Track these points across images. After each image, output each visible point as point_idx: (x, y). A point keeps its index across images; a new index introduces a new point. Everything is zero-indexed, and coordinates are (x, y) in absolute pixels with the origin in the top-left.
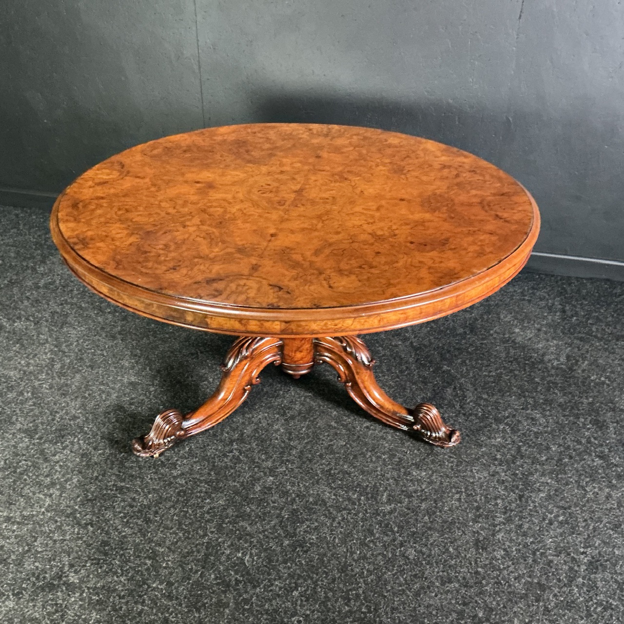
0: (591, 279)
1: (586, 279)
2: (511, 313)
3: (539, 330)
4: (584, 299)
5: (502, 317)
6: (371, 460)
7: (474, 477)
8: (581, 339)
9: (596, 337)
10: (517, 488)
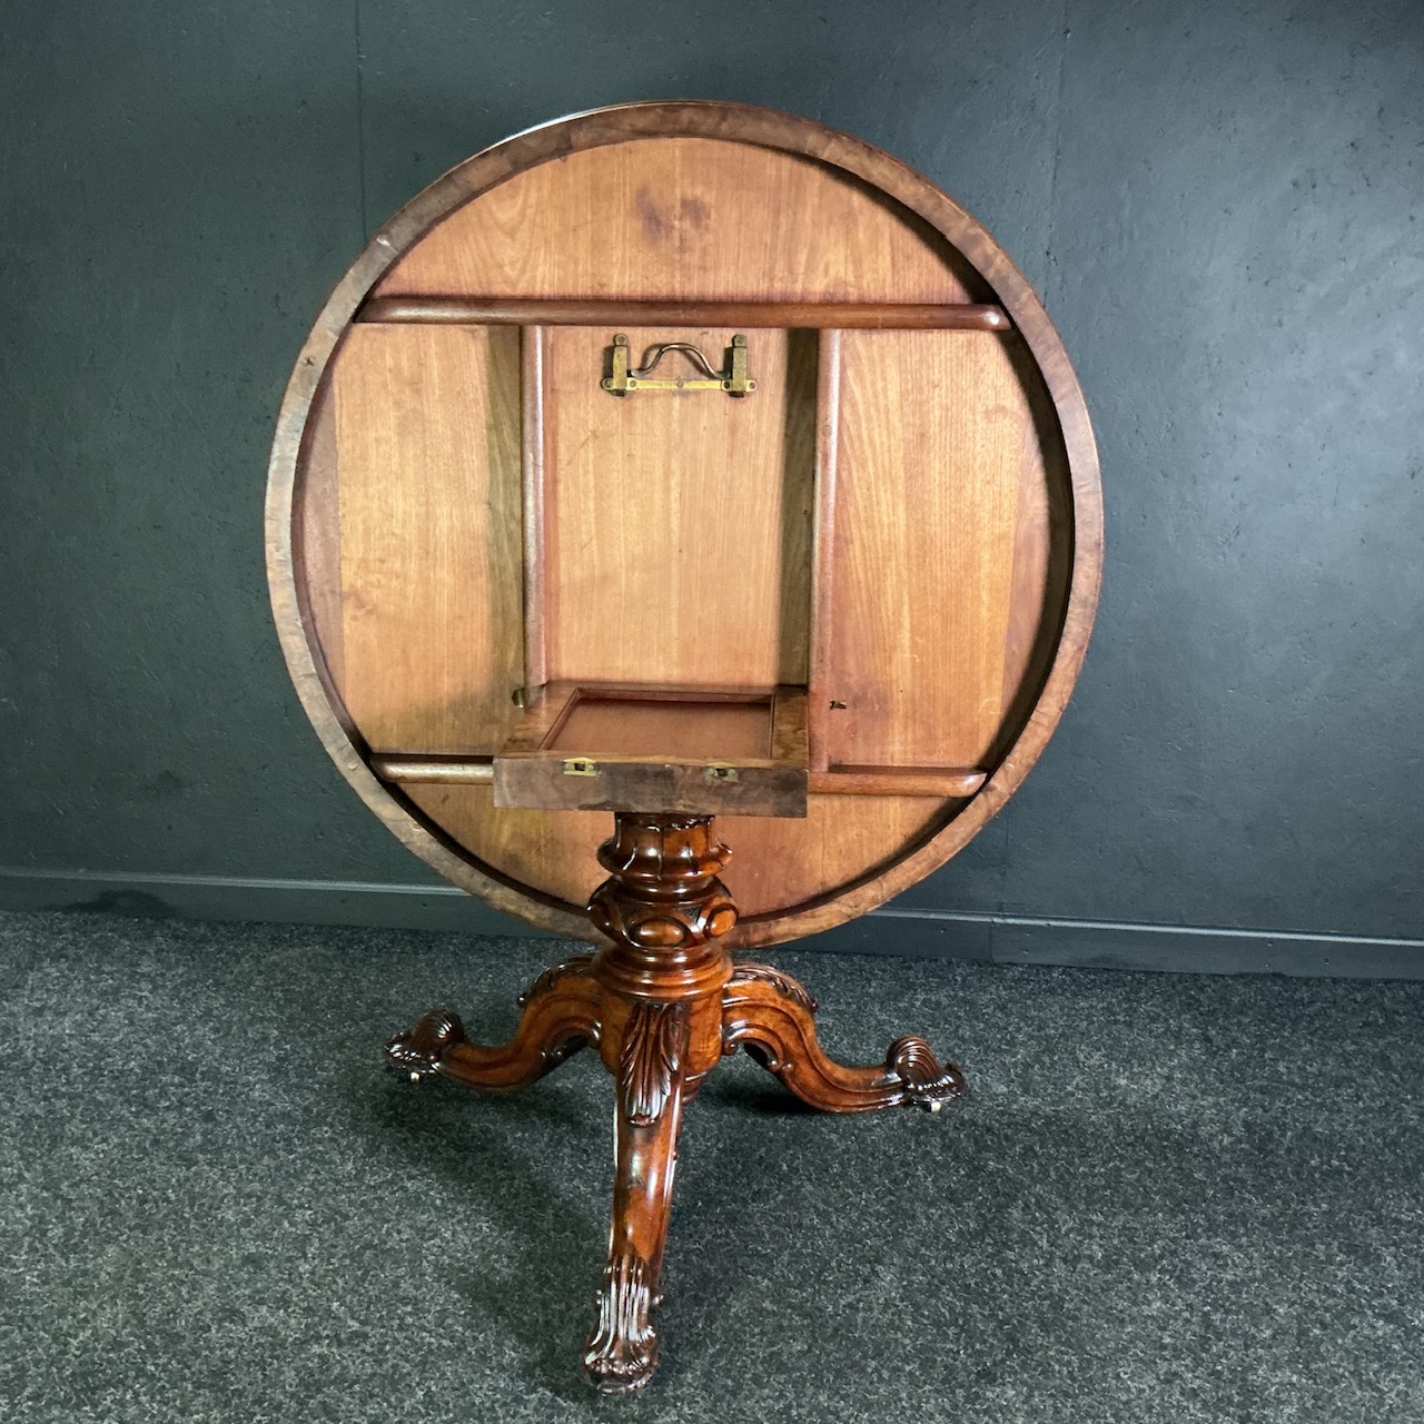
0: (1241, 976)
1: (1233, 977)
2: (1099, 1050)
3: (1169, 1078)
4: (1241, 1013)
5: (1082, 1058)
6: (881, 1379)
7: (1128, 1390)
8: (1262, 1090)
9: (1293, 1084)
10: (1230, 1403)
